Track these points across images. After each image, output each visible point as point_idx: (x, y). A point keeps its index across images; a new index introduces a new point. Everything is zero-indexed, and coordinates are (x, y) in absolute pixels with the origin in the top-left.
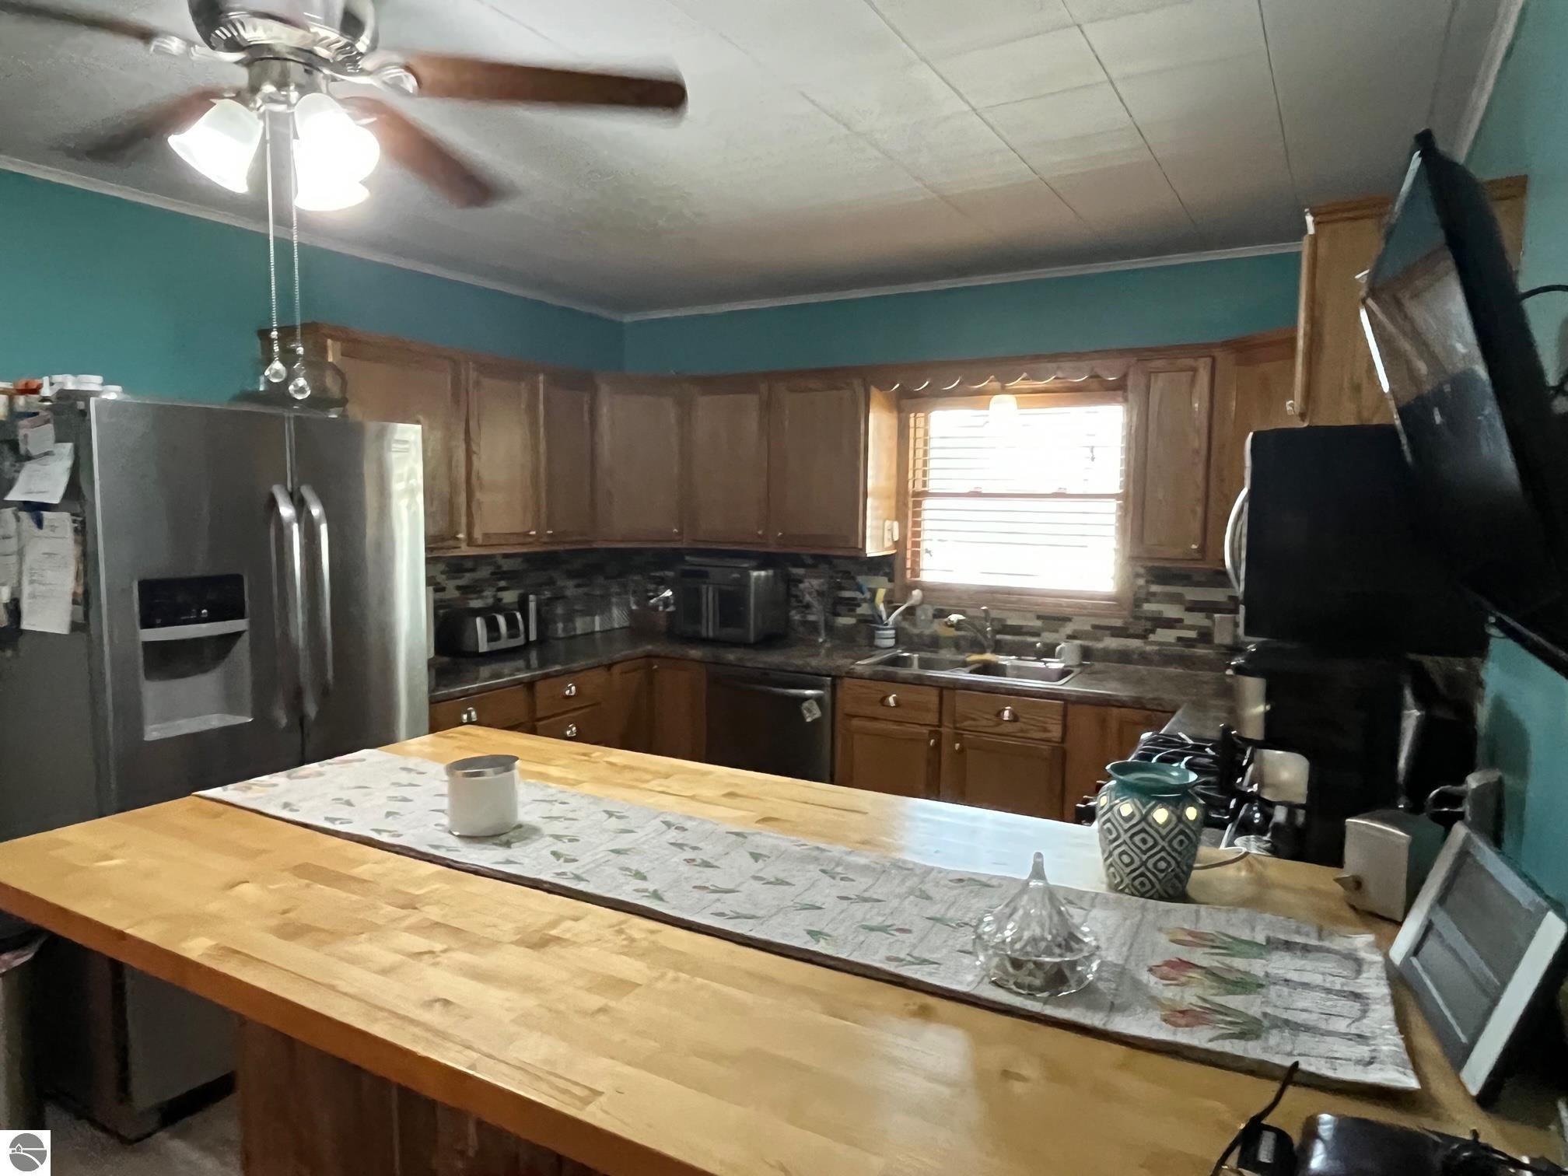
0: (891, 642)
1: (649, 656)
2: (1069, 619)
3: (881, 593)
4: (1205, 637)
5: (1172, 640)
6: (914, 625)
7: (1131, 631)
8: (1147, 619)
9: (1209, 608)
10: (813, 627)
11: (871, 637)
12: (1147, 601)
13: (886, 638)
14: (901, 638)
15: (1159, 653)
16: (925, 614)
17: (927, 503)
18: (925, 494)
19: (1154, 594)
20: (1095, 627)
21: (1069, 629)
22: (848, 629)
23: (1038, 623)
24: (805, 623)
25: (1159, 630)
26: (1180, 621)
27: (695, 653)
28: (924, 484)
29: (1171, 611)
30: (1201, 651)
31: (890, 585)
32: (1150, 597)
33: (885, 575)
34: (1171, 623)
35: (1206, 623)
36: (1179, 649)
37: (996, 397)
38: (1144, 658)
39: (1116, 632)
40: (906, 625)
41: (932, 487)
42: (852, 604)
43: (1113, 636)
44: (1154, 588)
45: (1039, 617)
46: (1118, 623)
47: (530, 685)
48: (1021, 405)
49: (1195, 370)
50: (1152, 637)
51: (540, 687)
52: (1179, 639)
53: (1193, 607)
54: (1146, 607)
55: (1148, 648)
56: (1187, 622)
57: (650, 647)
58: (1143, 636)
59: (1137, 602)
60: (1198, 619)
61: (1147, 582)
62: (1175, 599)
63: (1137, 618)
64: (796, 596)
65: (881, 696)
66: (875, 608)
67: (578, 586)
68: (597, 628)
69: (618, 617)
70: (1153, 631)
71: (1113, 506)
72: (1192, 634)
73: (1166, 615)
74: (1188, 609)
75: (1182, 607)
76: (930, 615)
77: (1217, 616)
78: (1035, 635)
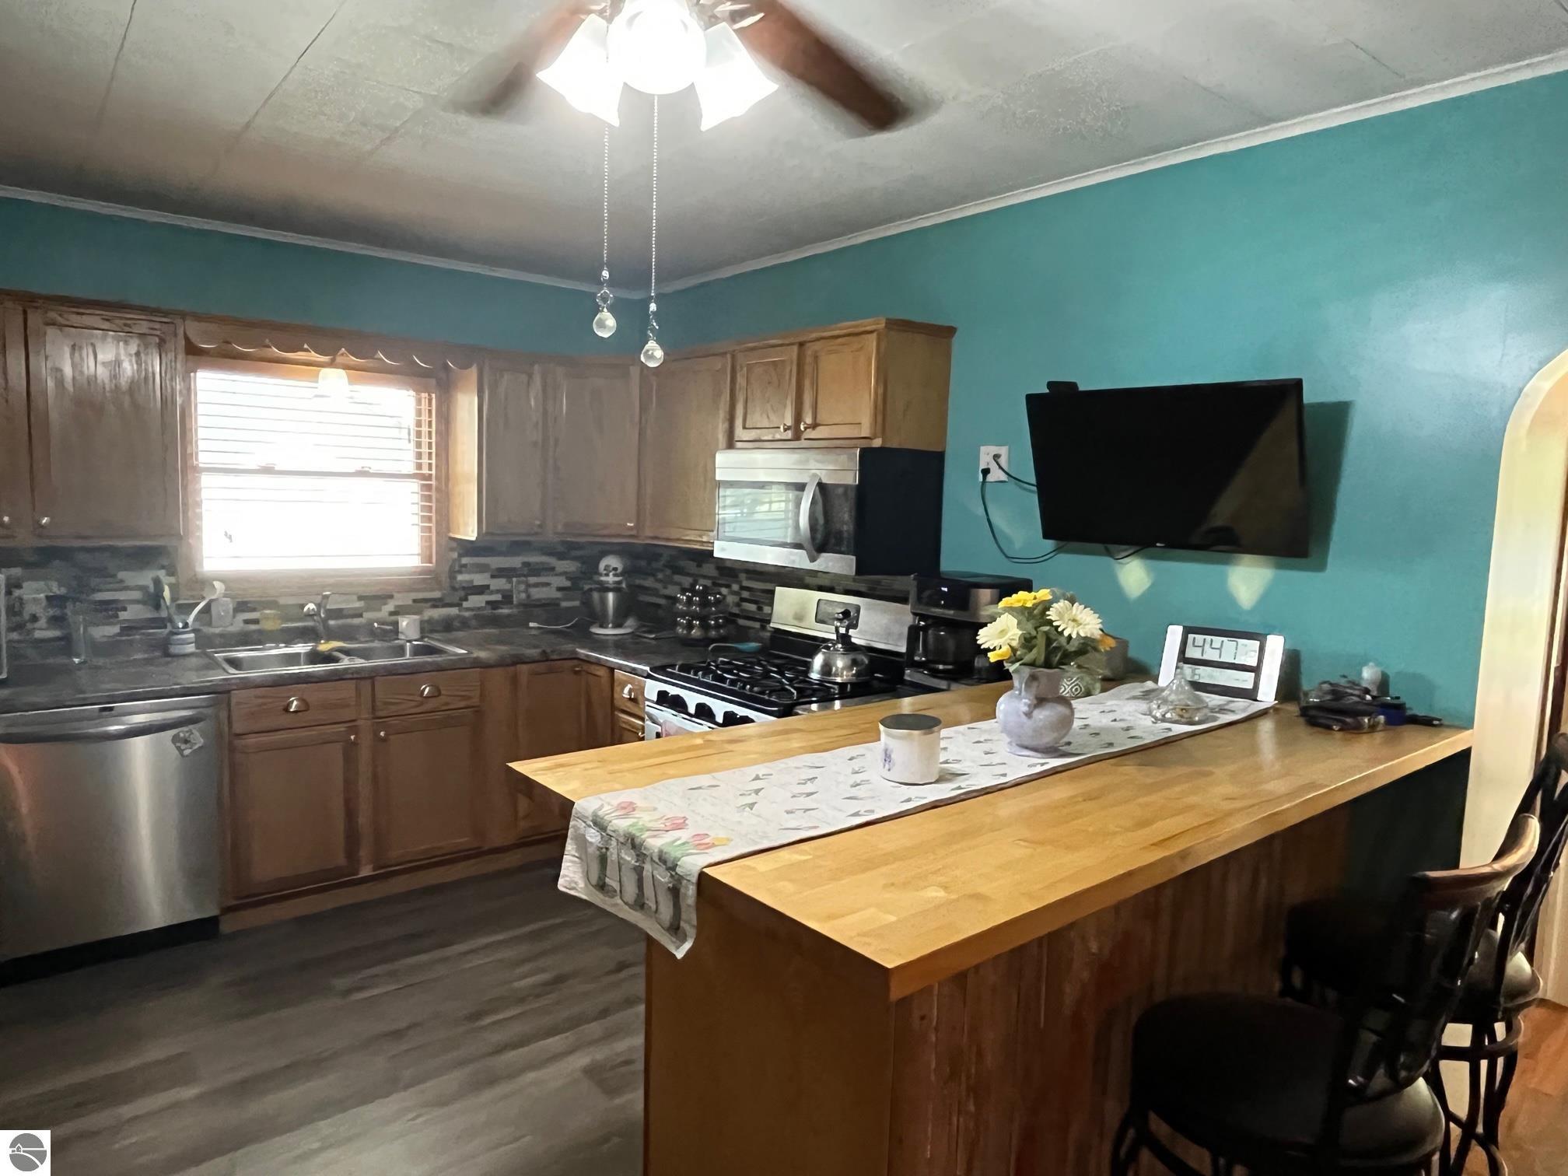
0: (191, 648)
2: (391, 597)
3: (166, 591)
4: (507, 598)
5: (482, 604)
6: (210, 624)
7: (447, 601)
8: (461, 588)
9: (508, 573)
12: (460, 572)
13: (185, 643)
14: (204, 642)
15: (476, 617)
16: (224, 609)
19: (465, 566)
20: (415, 601)
21: (390, 607)
22: (114, 639)
23: (360, 605)
25: (470, 598)
26: (488, 587)
29: (479, 579)
30: (505, 611)
32: (462, 569)
33: (163, 567)
34: (482, 590)
35: (508, 587)
36: (488, 612)
37: (325, 371)
38: (465, 624)
39: (436, 603)
41: (203, 460)
43: (435, 606)
44: (465, 560)
45: (360, 598)
46: (437, 594)
50: (465, 604)
52: (488, 603)
53: (499, 573)
54: (460, 577)
55: (467, 614)
56: (492, 588)
58: (459, 605)
59: (452, 575)
60: (501, 584)
61: (461, 556)
62: (482, 569)
63: (453, 588)
66: (159, 610)
70: (466, 599)
71: (413, 487)
72: (498, 597)
73: (476, 583)
74: (493, 577)
75: (487, 575)
76: (231, 611)
77: (514, 579)
78: (361, 616)
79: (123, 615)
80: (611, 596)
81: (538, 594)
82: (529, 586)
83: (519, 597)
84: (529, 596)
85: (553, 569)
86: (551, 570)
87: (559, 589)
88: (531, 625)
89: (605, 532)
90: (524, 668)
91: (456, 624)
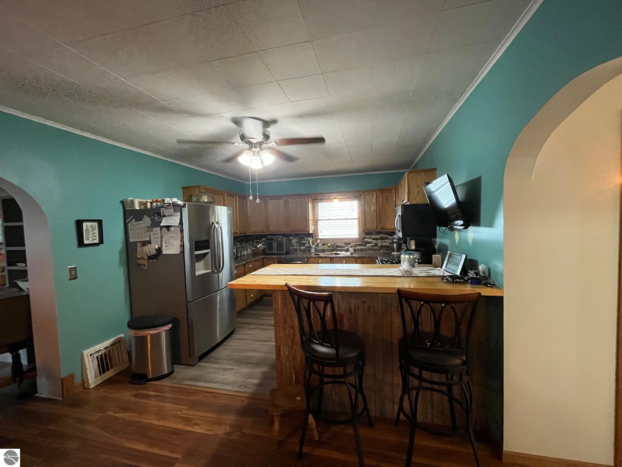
0: (314, 251)
1: (263, 258)
2: (350, 244)
3: (311, 241)
4: (376, 245)
5: (370, 246)
6: (318, 247)
7: (362, 245)
8: (365, 242)
9: (376, 239)
10: (296, 250)
11: (310, 251)
12: (365, 239)
13: (313, 250)
14: (316, 250)
15: (368, 248)
16: (320, 245)
17: (319, 222)
18: (318, 220)
19: (366, 237)
20: (355, 245)
21: (350, 246)
22: (304, 249)
23: (344, 245)
24: (294, 249)
25: (368, 244)
26: (371, 242)
27: (274, 256)
28: (318, 218)
29: (369, 240)
30: (376, 248)
31: (312, 239)
32: (365, 238)
33: (311, 237)
34: (370, 243)
35: (376, 242)
37: (334, 200)
38: (366, 250)
39: (360, 245)
40: (316, 247)
41: (320, 218)
42: (304, 244)
43: (359, 246)
44: (366, 236)
45: (344, 244)
46: (360, 243)
47: (244, 265)
48: (339, 201)
49: (373, 194)
50: (366, 246)
51: (246, 265)
52: (372, 246)
53: (374, 239)
54: (365, 240)
55: (366, 248)
56: (372, 242)
57: (263, 256)
58: (365, 246)
59: (363, 239)
60: (375, 241)
61: (365, 235)
62: (370, 238)
63: (363, 242)
64: (291, 243)
65: (318, 261)
66: (310, 245)
67: (240, 244)
68: (246, 254)
69: (249, 251)
70: (366, 245)
71: (357, 221)
72: (374, 244)
73: (369, 241)
74: (373, 240)
75: (371, 239)
76: (322, 245)
77: (378, 241)
78: (344, 247)
79: (306, 245)
80: (395, 245)
81: (384, 244)
82: (382, 242)
83: (379, 245)
84: (382, 244)
85: (388, 238)
86: (387, 238)
87: (389, 243)
88: (381, 251)
89: (388, 229)
90: (365, 259)
91: (364, 250)
